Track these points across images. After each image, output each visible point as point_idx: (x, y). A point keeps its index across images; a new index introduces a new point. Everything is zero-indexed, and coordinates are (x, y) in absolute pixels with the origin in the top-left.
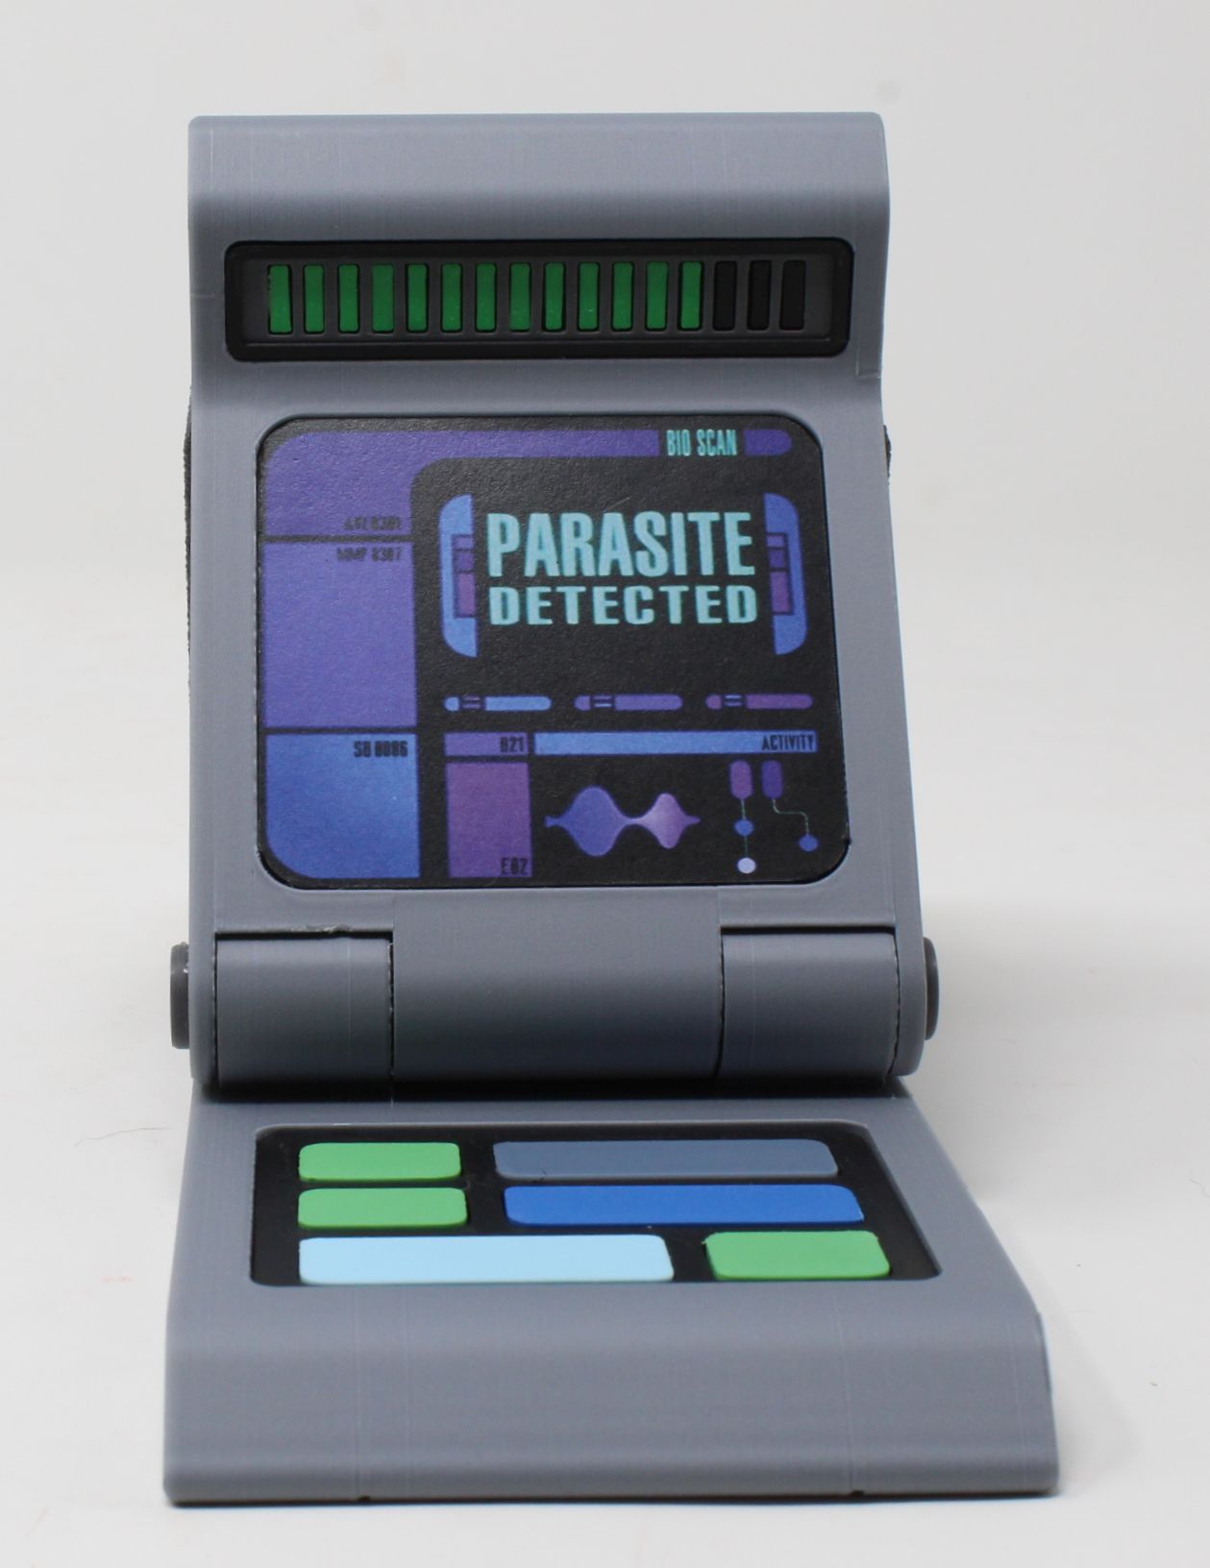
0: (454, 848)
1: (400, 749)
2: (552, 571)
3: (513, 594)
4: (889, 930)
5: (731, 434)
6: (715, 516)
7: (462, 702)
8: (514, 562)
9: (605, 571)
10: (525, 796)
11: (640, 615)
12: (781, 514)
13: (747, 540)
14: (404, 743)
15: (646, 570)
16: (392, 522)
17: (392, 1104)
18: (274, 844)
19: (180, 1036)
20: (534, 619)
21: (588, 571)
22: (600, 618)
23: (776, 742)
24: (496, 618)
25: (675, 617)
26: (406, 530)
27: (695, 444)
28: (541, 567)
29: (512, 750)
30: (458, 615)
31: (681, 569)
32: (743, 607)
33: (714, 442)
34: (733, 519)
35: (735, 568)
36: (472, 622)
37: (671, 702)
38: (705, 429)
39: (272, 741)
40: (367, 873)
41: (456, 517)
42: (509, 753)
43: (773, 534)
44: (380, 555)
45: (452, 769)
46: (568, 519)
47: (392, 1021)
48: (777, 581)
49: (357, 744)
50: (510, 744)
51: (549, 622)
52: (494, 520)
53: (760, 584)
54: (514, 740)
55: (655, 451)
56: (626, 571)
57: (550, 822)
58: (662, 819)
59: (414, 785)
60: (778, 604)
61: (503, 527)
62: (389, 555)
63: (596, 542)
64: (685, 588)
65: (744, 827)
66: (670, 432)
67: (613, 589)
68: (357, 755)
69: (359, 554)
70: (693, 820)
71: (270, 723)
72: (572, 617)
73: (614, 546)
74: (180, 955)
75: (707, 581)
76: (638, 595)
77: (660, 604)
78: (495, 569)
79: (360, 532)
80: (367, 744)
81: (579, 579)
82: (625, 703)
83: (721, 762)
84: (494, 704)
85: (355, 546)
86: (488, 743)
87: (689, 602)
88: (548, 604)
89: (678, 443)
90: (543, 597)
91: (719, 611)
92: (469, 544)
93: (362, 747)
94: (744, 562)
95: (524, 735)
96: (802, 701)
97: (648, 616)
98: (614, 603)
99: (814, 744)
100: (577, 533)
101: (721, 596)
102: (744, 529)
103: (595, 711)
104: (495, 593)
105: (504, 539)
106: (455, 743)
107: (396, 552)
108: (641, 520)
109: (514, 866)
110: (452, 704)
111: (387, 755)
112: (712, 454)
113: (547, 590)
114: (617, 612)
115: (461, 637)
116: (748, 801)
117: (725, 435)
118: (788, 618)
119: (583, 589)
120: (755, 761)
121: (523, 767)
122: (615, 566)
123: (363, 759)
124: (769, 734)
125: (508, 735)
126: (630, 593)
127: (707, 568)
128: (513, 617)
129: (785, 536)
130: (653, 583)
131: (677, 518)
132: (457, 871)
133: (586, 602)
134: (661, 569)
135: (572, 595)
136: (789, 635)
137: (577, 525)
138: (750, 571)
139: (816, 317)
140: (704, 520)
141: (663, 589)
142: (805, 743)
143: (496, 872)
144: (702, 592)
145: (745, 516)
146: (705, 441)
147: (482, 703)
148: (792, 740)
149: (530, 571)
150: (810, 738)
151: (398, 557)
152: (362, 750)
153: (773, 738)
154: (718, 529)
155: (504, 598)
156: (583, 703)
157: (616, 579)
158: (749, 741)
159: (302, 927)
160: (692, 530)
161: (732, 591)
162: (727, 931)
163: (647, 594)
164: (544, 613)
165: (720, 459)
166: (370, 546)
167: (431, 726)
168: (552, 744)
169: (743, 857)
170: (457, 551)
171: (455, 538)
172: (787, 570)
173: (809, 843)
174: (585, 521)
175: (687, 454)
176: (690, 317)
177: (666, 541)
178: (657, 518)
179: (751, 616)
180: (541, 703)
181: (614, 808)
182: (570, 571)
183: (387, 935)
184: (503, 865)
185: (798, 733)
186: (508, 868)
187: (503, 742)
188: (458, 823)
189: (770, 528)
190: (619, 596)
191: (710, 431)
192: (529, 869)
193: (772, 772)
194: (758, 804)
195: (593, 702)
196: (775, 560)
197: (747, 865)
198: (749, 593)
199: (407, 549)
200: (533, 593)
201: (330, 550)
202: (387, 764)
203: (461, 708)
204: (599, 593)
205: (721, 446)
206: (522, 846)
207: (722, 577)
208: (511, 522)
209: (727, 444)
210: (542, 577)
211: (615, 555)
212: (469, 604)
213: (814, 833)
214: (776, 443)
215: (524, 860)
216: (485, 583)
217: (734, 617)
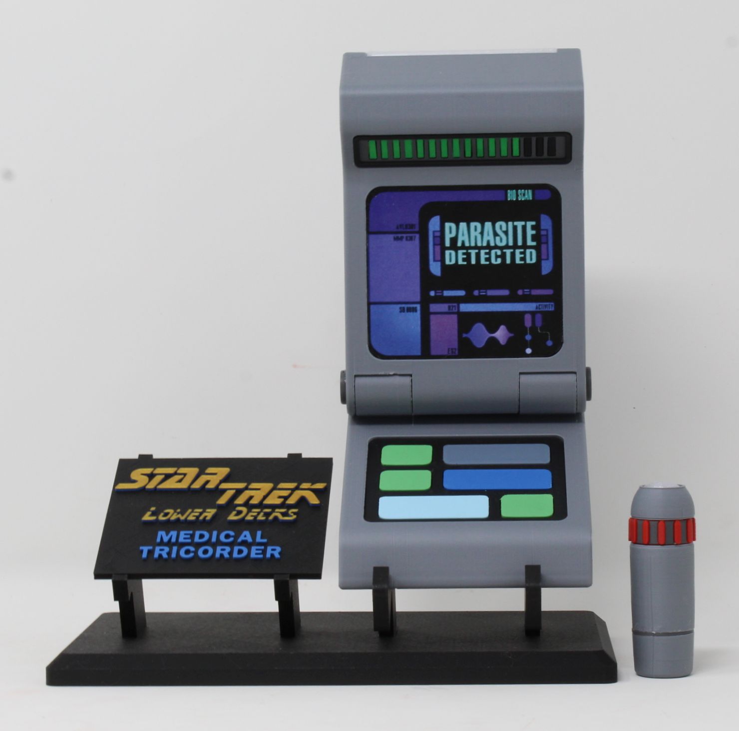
0: (432, 344)
1: (414, 310)
2: (467, 244)
3: (453, 253)
4: (575, 373)
5: (530, 191)
6: (523, 223)
7: (436, 293)
8: (454, 240)
9: (485, 244)
10: (456, 327)
11: (496, 260)
12: (546, 222)
13: (534, 232)
14: (416, 308)
15: (499, 244)
16: (412, 226)
17: (413, 425)
18: (374, 344)
19: (343, 400)
20: (460, 262)
21: (479, 244)
22: (483, 262)
23: (541, 307)
24: (447, 262)
25: (508, 261)
26: (417, 229)
27: (517, 195)
28: (463, 243)
29: (452, 310)
30: (435, 260)
31: (511, 243)
32: (531, 257)
33: (524, 195)
34: (530, 224)
35: (530, 243)
36: (439, 264)
37: (505, 292)
38: (521, 189)
39: (372, 307)
40: (404, 354)
41: (434, 223)
42: (451, 311)
43: (544, 230)
44: (408, 238)
45: (432, 317)
46: (473, 224)
47: (412, 402)
48: (544, 247)
49: (400, 308)
50: (451, 308)
51: (465, 263)
52: (447, 225)
53: (537, 248)
54: (453, 306)
55: (502, 198)
56: (492, 244)
57: (464, 335)
58: (501, 334)
59: (419, 322)
60: (544, 256)
61: (450, 228)
62: (411, 239)
63: (482, 233)
64: (512, 250)
65: (528, 337)
66: (509, 191)
67: (487, 251)
68: (401, 312)
69: (401, 239)
70: (512, 335)
71: (372, 300)
72: (473, 262)
73: (488, 235)
74: (343, 374)
75: (520, 247)
76: (496, 253)
77: (503, 256)
78: (448, 244)
79: (402, 230)
80: (404, 308)
81: (476, 247)
82: (491, 293)
83: (521, 314)
84: (447, 293)
85: (400, 235)
86: (444, 307)
87: (513, 255)
88: (465, 256)
89: (511, 195)
90: (464, 254)
91: (523, 259)
92: (438, 234)
93: (402, 309)
94: (533, 240)
95: (456, 304)
96: (549, 292)
97: (499, 261)
98: (487, 256)
99: (553, 307)
100: (476, 230)
101: (524, 253)
102: (533, 228)
103: (480, 296)
104: (447, 252)
105: (451, 232)
106: (434, 307)
107: (413, 238)
108: (498, 224)
109: (452, 352)
110: (432, 293)
111: (410, 312)
112: (523, 199)
113: (465, 251)
114: (488, 259)
115: (435, 269)
116: (530, 328)
117: (528, 192)
118: (547, 261)
119: (477, 251)
120: (533, 314)
121: (455, 317)
122: (488, 242)
123: (403, 313)
124: (538, 304)
125: (451, 304)
126: (493, 252)
127: (520, 243)
128: (453, 262)
129: (547, 230)
130: (501, 248)
131: (510, 224)
132: (433, 353)
133: (478, 256)
134: (504, 244)
135: (473, 253)
136: (547, 267)
137: (476, 227)
138: (534, 244)
139: (560, 152)
140: (519, 224)
141: (504, 251)
142: (550, 307)
143: (445, 353)
144: (518, 251)
145: (534, 223)
146: (521, 194)
147: (442, 293)
148: (546, 306)
149: (459, 244)
150: (552, 305)
151: (414, 239)
152: (402, 310)
153: (539, 305)
154: (524, 228)
155: (450, 254)
156: (476, 293)
157: (489, 247)
158: (531, 307)
159: (383, 373)
160: (515, 228)
161: (528, 251)
162: (521, 373)
163: (499, 252)
164: (464, 260)
165: (526, 201)
166: (405, 235)
167: (426, 301)
168: (465, 308)
169: (528, 348)
170: (434, 237)
171: (434, 232)
172: (547, 243)
173: (550, 343)
174: (479, 225)
175: (514, 199)
176: (516, 152)
177: (506, 233)
178: (503, 224)
179: (534, 261)
180: (461, 293)
181: (486, 331)
182: (473, 244)
183: (411, 375)
184: (449, 351)
185: (548, 303)
186: (450, 352)
187: (449, 307)
188: (433, 336)
189: (542, 228)
190: (489, 253)
191: (523, 190)
192: (457, 352)
193: (539, 317)
194: (533, 329)
195: (480, 292)
196: (543, 239)
197: (529, 351)
198: (534, 252)
199: (417, 236)
200: (460, 252)
201: (391, 236)
202: (411, 315)
203: (435, 294)
204: (483, 252)
205: (526, 196)
206: (455, 345)
207: (525, 246)
208: (453, 226)
209: (528, 195)
210: (463, 247)
211: (489, 238)
212: (438, 257)
213: (552, 339)
214: (546, 195)
215: (455, 349)
216: (444, 249)
217: (528, 261)
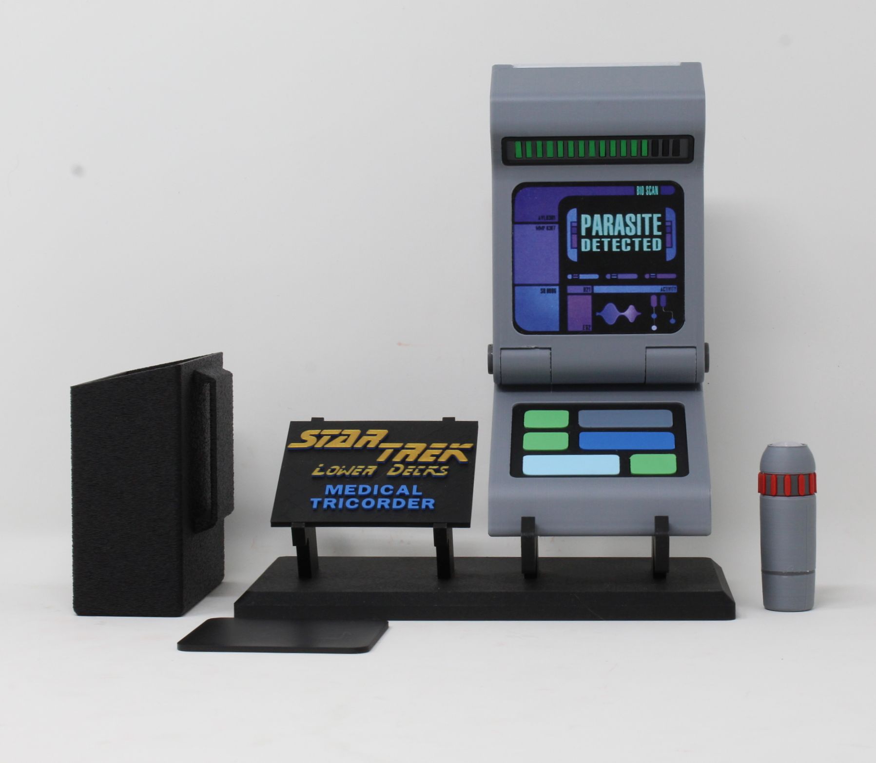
0: (569, 322)
1: (554, 291)
2: (600, 234)
3: (588, 241)
4: (695, 347)
5: (657, 188)
6: (650, 215)
7: (573, 276)
8: (589, 230)
9: (616, 234)
10: (590, 306)
11: (626, 248)
12: (670, 215)
13: (660, 223)
14: (555, 289)
15: (629, 234)
16: (552, 217)
17: (551, 392)
18: (517, 321)
19: (491, 371)
20: (595, 249)
21: (611, 234)
22: (614, 249)
23: (665, 289)
24: (583, 249)
25: (637, 249)
26: (557, 220)
27: (645, 191)
28: (597, 232)
29: (587, 291)
30: (572, 248)
31: (639, 233)
32: (657, 245)
33: (651, 190)
34: (656, 216)
35: (656, 232)
36: (576, 250)
37: (634, 276)
38: (649, 186)
39: (517, 288)
40: (544, 330)
41: (572, 215)
42: (586, 292)
43: (668, 221)
44: (549, 228)
45: (569, 297)
46: (606, 216)
47: (551, 372)
48: (668, 237)
49: (541, 289)
50: (586, 289)
51: (599, 250)
52: (583, 216)
53: (663, 237)
54: (588, 288)
55: (632, 193)
56: (623, 234)
57: (598, 314)
58: (630, 313)
59: (558, 302)
60: (668, 245)
61: (586, 219)
62: (551, 228)
63: (614, 224)
64: (640, 239)
65: (654, 316)
66: (638, 187)
67: (619, 240)
68: (542, 293)
69: (543, 228)
70: (640, 314)
71: (516, 282)
72: (606, 249)
73: (619, 225)
74: (490, 348)
75: (647, 237)
76: (626, 241)
77: (632, 244)
78: (583, 233)
79: (543, 221)
80: (544, 289)
81: (608, 236)
82: (621, 276)
83: (648, 296)
84: (582, 277)
85: (541, 225)
86: (580, 289)
87: (641, 243)
88: (599, 244)
89: (640, 191)
90: (598, 242)
91: (650, 247)
92: (575, 224)
93: (543, 290)
94: (659, 230)
95: (590, 287)
96: (673, 276)
97: (629, 248)
98: (618, 244)
99: (676, 290)
100: (608, 221)
101: (651, 242)
102: (659, 219)
103: (612, 279)
104: (583, 241)
105: (586, 223)
106: (571, 289)
107: (554, 227)
108: (628, 216)
109: (587, 328)
110: (570, 277)
111: (550, 293)
112: (650, 194)
113: (599, 240)
114: (619, 247)
115: (573, 255)
116: (655, 308)
117: (655, 188)
118: (671, 249)
119: (609, 239)
120: (658, 295)
121: (589, 298)
122: (619, 232)
123: (543, 294)
124: (663, 286)
125: (585, 286)
126: (624, 240)
127: (647, 233)
128: (588, 249)
129: (671, 222)
130: (631, 237)
131: (639, 216)
132: (570, 329)
133: (610, 244)
134: (633, 233)
135: (606, 241)
136: (671, 254)
137: (608, 218)
138: (660, 233)
139: (683, 153)
140: (647, 216)
141: (633, 239)
142: (673, 289)
143: (581, 329)
144: (645, 240)
145: (660, 215)
146: (648, 190)
147: (578, 276)
148: (670, 288)
149: (594, 234)
150: (675, 288)
151: (554, 229)
152: (543, 291)
153: (664, 288)
154: (651, 219)
155: (586, 242)
156: (608, 276)
157: (620, 236)
158: (656, 289)
159: (525, 347)
160: (643, 220)
161: (654, 240)
162: (647, 348)
163: (629, 241)
164: (598, 247)
165: (653, 196)
166: (546, 225)
167: (564, 284)
168: (599, 289)
169: (654, 325)
170: (572, 227)
171: (571, 223)
172: (671, 233)
173: (673, 321)
174: (611, 217)
175: (643, 194)
176: (645, 153)
177: (635, 224)
178: (632, 216)
179: (659, 248)
180: (595, 276)
181: (616, 310)
182: (606, 234)
183: (550, 349)
184: (584, 327)
185: (671, 286)
186: (585, 328)
187: (585, 289)
188: (570, 314)
189: (667, 219)
190: (620, 242)
191: (650, 187)
192: (591, 328)
193: (663, 299)
194: (658, 308)
195: (611, 276)
196: (668, 230)
197: (654, 328)
198: (659, 240)
199: (557, 226)
200: (594, 240)
201: (534, 227)
202: (550, 295)
203: (572, 278)
204: (614, 240)
205: (653, 192)
206: (590, 322)
207: (651, 236)
208: (589, 217)
209: (655, 191)
210: (597, 236)
211: (620, 228)
212: (575, 245)
213: (674, 318)
214: (670, 191)
215: (590, 326)
216: (580, 237)
217: (654, 249)
